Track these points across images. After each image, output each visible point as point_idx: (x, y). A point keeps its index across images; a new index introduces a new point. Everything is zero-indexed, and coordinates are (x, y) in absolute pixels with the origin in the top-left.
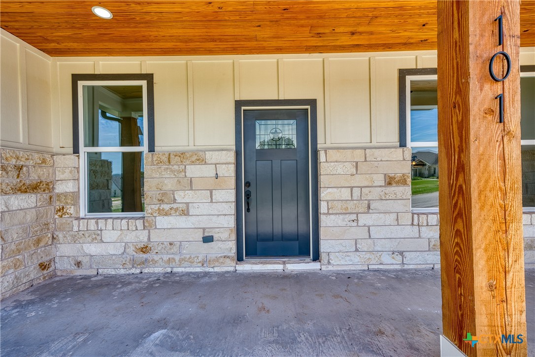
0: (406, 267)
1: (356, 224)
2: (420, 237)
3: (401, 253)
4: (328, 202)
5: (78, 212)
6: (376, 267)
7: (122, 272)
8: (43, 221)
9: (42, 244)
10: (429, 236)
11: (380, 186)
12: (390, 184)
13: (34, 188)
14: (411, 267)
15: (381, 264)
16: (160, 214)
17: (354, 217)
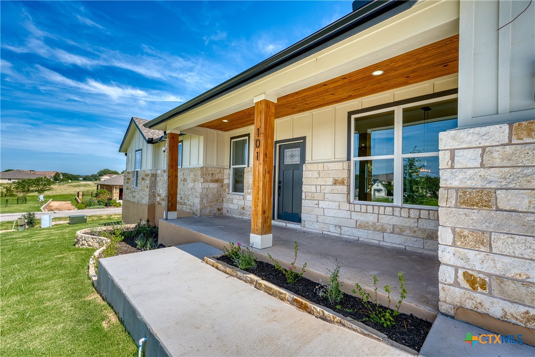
0: (342, 236)
1: (317, 206)
2: (351, 218)
3: (340, 227)
4: (305, 192)
5: (229, 191)
6: (326, 233)
7: (237, 216)
8: (219, 193)
9: (219, 202)
10: (357, 219)
11: (331, 185)
12: (335, 184)
13: (217, 181)
14: (345, 236)
15: (329, 231)
16: (248, 194)
17: (317, 202)
